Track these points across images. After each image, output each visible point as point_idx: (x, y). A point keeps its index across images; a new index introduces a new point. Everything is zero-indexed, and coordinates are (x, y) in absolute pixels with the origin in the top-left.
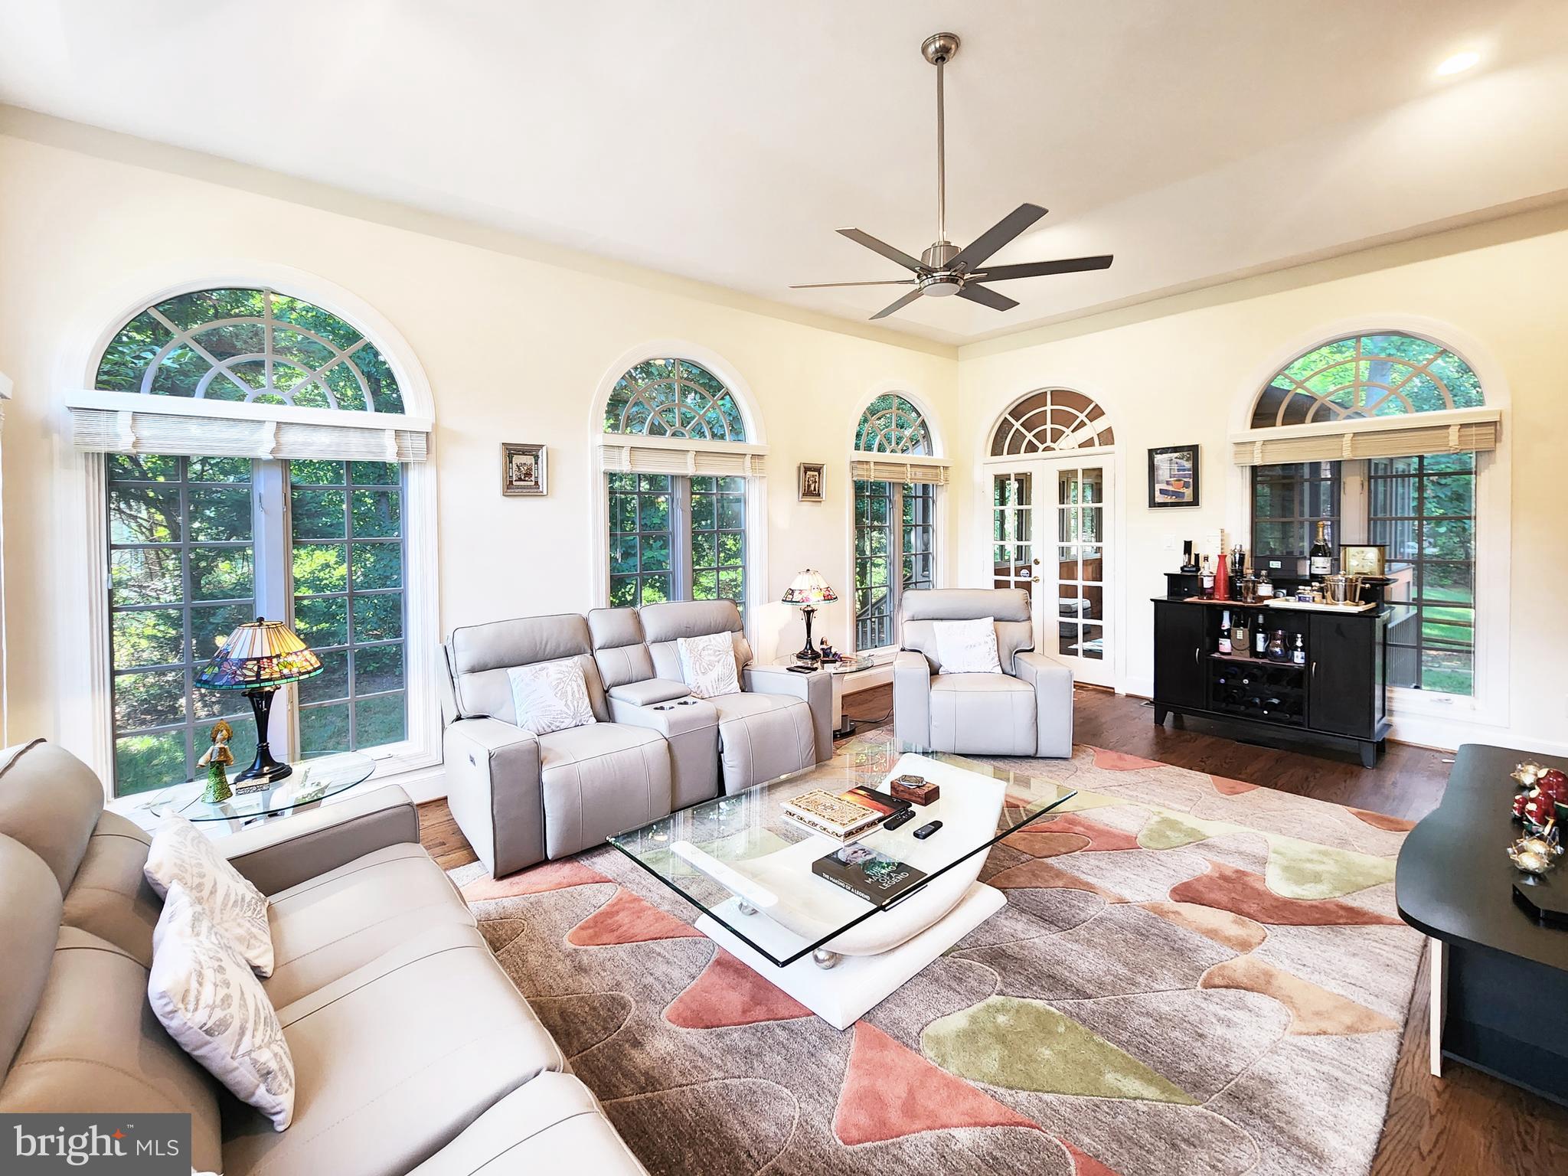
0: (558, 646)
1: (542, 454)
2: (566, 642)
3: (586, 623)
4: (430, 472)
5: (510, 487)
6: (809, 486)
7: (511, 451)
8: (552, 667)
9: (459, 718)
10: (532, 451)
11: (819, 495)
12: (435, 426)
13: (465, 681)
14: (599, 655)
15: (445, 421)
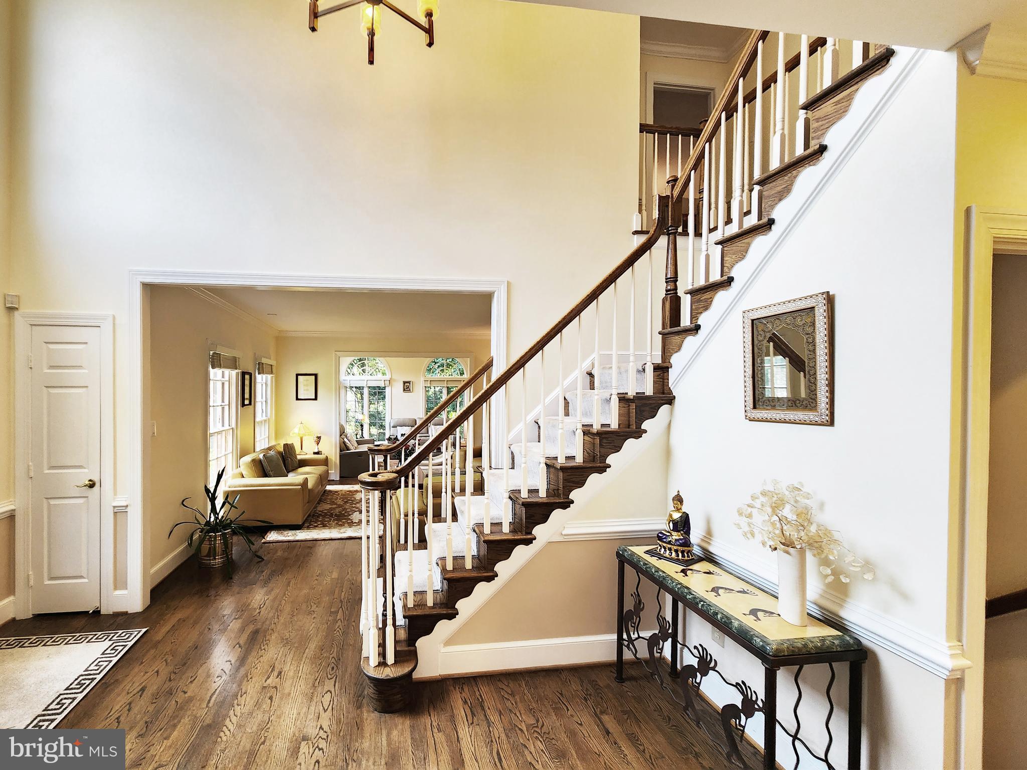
4: (390, 387)
5: (405, 390)
7: (405, 383)
10: (409, 382)
15: (393, 377)
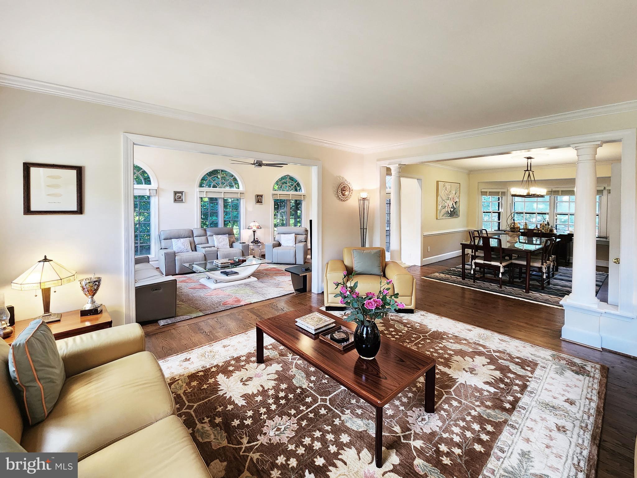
0: (185, 235)
1: (184, 193)
2: (186, 235)
3: (192, 231)
4: (157, 197)
5: (175, 200)
6: (259, 200)
7: (176, 193)
8: (182, 239)
9: (161, 249)
10: (181, 193)
11: (262, 202)
12: (158, 188)
13: (163, 241)
14: (195, 238)
15: (160, 187)
